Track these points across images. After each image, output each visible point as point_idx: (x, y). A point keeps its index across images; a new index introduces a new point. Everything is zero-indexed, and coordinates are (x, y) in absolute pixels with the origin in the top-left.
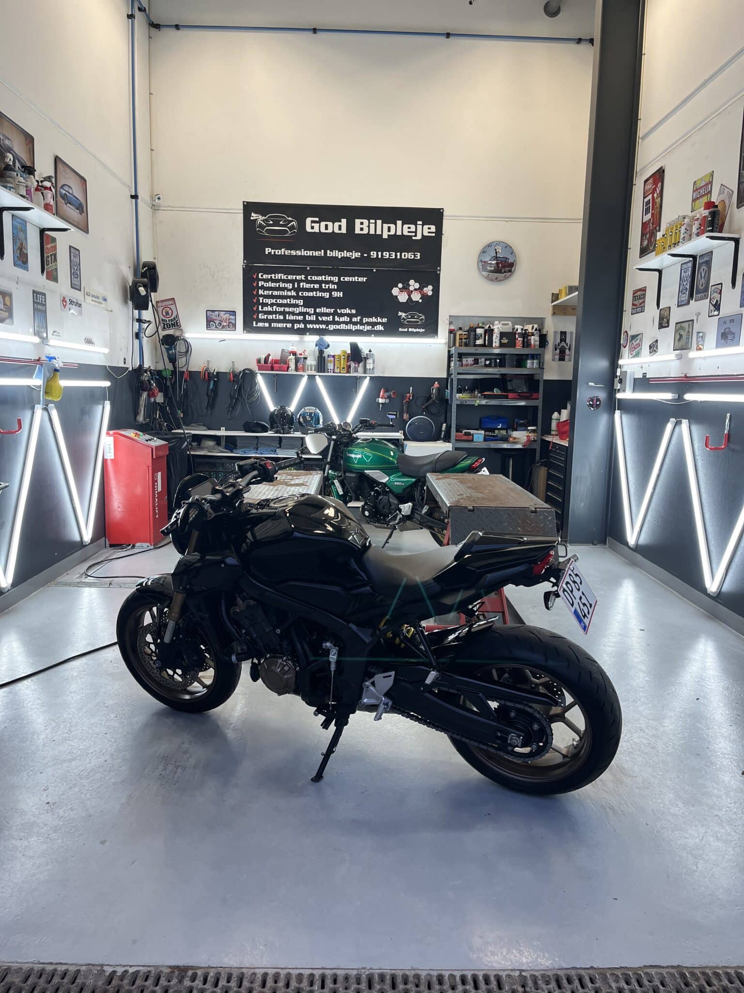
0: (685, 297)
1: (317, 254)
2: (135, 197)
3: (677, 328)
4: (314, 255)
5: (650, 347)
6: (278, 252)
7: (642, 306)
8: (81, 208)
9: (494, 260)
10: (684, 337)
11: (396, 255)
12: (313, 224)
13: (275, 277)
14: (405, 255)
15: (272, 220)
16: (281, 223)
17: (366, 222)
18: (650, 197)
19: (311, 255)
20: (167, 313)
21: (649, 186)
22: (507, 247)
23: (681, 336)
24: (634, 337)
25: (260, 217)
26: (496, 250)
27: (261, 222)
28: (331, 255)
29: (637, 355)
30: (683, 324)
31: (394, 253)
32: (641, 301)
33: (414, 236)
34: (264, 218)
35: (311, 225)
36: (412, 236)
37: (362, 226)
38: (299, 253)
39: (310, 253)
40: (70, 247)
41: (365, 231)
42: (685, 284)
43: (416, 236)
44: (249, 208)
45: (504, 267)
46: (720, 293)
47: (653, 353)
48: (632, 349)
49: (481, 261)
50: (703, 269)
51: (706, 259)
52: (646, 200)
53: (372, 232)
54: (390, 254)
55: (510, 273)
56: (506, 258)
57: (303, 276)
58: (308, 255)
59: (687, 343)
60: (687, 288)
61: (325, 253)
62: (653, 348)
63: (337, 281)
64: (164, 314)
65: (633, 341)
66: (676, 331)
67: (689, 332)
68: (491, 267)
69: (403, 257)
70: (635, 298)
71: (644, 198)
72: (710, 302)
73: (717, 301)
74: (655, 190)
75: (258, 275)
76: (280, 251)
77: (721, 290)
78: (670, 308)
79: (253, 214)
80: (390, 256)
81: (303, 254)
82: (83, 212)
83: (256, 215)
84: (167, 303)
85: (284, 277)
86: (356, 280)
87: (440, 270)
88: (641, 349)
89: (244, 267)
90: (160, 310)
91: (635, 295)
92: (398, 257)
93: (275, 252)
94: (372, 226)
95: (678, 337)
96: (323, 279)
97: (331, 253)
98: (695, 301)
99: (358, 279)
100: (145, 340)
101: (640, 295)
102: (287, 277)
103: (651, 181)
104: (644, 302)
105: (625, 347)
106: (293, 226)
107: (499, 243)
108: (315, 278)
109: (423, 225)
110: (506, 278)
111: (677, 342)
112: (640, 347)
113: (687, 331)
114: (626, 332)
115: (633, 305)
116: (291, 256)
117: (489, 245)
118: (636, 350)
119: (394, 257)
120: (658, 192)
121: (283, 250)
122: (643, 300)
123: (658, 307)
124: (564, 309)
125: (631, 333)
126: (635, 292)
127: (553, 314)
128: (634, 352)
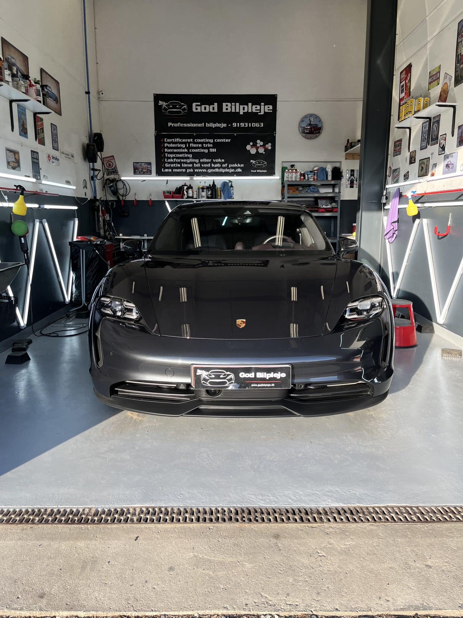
0: (424, 144)
1: (200, 125)
2: (88, 93)
3: (420, 163)
4: (198, 126)
5: (404, 176)
6: (176, 125)
7: (400, 150)
8: (57, 100)
9: (309, 126)
10: (424, 168)
11: (248, 125)
12: (197, 107)
13: (174, 140)
14: (254, 124)
15: (171, 105)
16: (177, 107)
17: (229, 104)
18: (404, 82)
19: (196, 126)
20: (110, 165)
21: (404, 76)
22: (316, 117)
23: (422, 168)
24: (395, 170)
25: (165, 103)
26: (310, 119)
27: (165, 106)
28: (209, 126)
29: (397, 182)
30: (423, 161)
31: (247, 124)
32: (399, 148)
33: (259, 112)
34: (167, 104)
35: (196, 108)
36: (258, 112)
37: (227, 107)
38: (189, 125)
39: (195, 125)
40: (51, 124)
41: (229, 110)
42: (425, 135)
43: (260, 112)
44: (157, 98)
45: (315, 130)
46: (445, 140)
47: (406, 180)
48: (394, 178)
49: (301, 127)
50: (435, 126)
51: (437, 119)
52: (401, 84)
53: (233, 111)
54: (244, 124)
55: (319, 134)
56: (317, 125)
57: (192, 140)
58: (194, 126)
59: (426, 172)
60: (426, 138)
61: (205, 125)
62: (406, 177)
63: (212, 142)
64: (108, 165)
65: (395, 173)
66: (420, 165)
68: (307, 130)
69: (253, 126)
70: (395, 146)
71: (400, 83)
72: (439, 146)
73: (443, 145)
74: (406, 78)
75: (164, 140)
76: (177, 124)
77: (445, 138)
78: (416, 151)
79: (160, 102)
80: (244, 125)
81: (191, 126)
82: (58, 102)
83: (162, 102)
84: (109, 159)
85: (180, 140)
86: (224, 141)
87: (276, 133)
88: (399, 178)
89: (156, 135)
90: (105, 163)
92: (250, 126)
93: (174, 125)
94: (233, 107)
95: (421, 169)
96: (204, 141)
97: (208, 124)
98: (431, 146)
99: (225, 140)
100: (97, 182)
101: (398, 144)
102: (182, 140)
103: (404, 73)
105: (389, 177)
106: (185, 108)
107: (311, 115)
108: (199, 140)
109: (265, 105)
110: (316, 137)
111: (420, 172)
112: (398, 177)
113: (426, 165)
114: (390, 167)
115: (394, 150)
116: (184, 127)
117: (306, 117)
118: (396, 179)
119: (247, 126)
120: (408, 79)
121: (179, 124)
122: (400, 147)
123: (409, 151)
124: (353, 155)
125: (393, 168)
126: (395, 143)
127: (346, 159)
128: (395, 180)
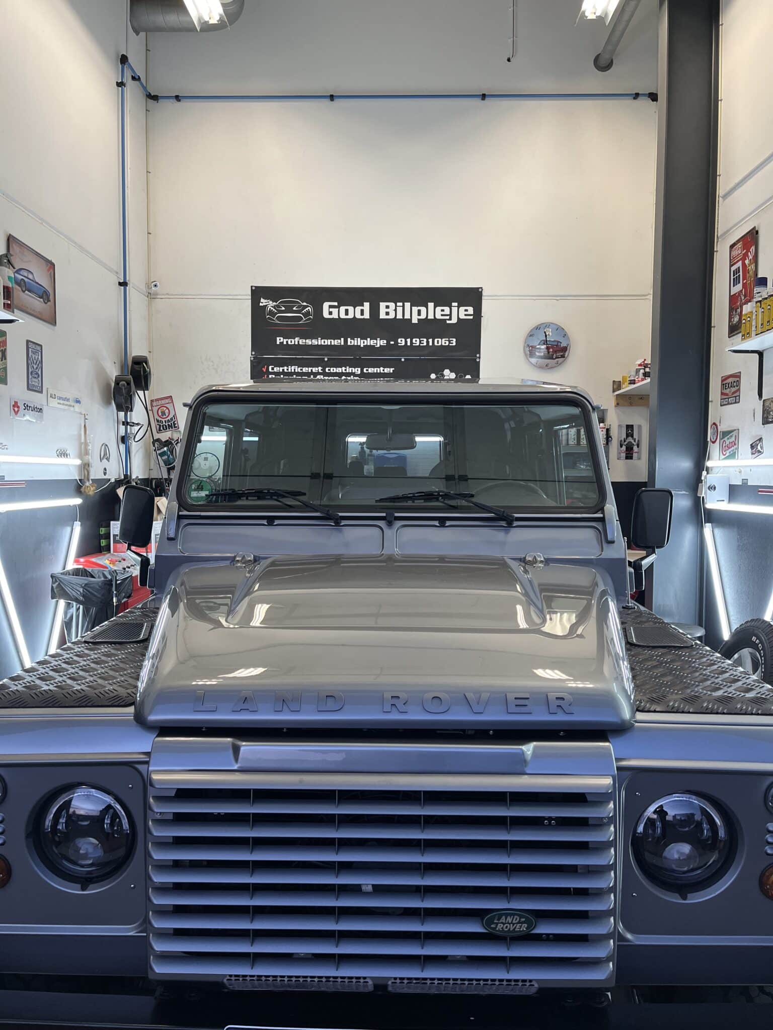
1: (336, 342)
2: (124, 284)
4: (333, 344)
6: (291, 342)
8: (47, 296)
9: (544, 344)
11: (428, 342)
12: (331, 310)
13: (288, 370)
14: (438, 341)
15: (283, 306)
16: (294, 309)
17: (392, 305)
18: (740, 264)
20: (163, 413)
21: (737, 251)
22: (559, 329)
25: (271, 302)
26: (545, 333)
27: (272, 308)
28: (352, 344)
31: (425, 340)
33: (448, 320)
34: (275, 303)
37: (388, 311)
38: (315, 342)
39: (328, 342)
40: (28, 341)
41: (392, 316)
44: (258, 293)
45: (555, 352)
49: (528, 346)
52: (733, 268)
53: (400, 316)
54: (420, 341)
55: (562, 359)
56: (558, 342)
57: (320, 368)
58: (326, 344)
61: (346, 341)
63: (359, 372)
64: (160, 414)
68: (540, 352)
69: (436, 344)
71: (731, 266)
74: (745, 256)
75: (268, 369)
76: (293, 340)
79: (262, 300)
81: (319, 344)
82: (49, 301)
83: (266, 301)
84: (163, 402)
85: (298, 370)
86: (382, 371)
87: (479, 358)
89: (252, 359)
90: (155, 409)
92: (431, 344)
93: (287, 342)
94: (400, 310)
96: (344, 371)
97: (352, 341)
100: (134, 446)
102: (301, 370)
103: (739, 245)
105: (713, 445)
106: (308, 312)
107: (547, 325)
108: (334, 370)
109: (458, 307)
110: (558, 364)
116: (306, 346)
117: (538, 328)
119: (425, 344)
120: (751, 257)
121: (297, 339)
123: (760, 398)
124: (631, 399)
125: (722, 428)
127: (617, 405)
128: (728, 452)
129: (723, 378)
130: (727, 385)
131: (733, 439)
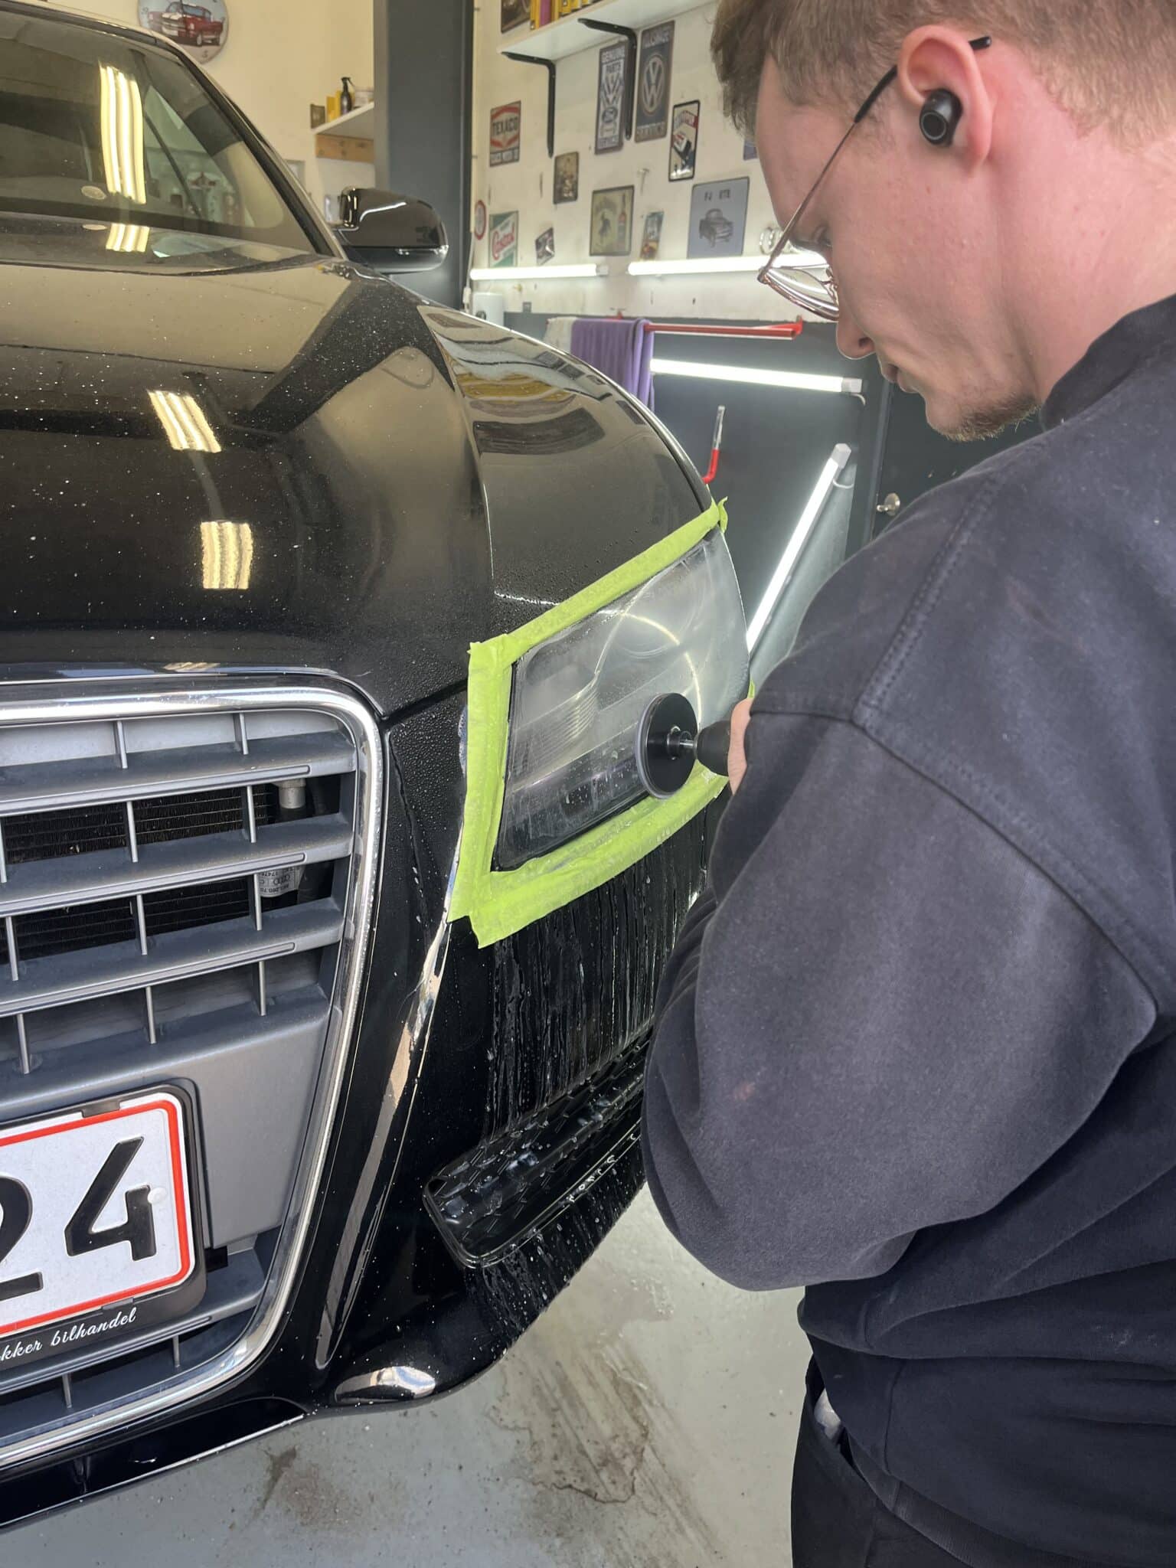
0: (612, 130)
3: (597, 202)
5: (538, 244)
7: (513, 145)
9: (180, 13)
10: (614, 225)
23: (606, 223)
24: (499, 219)
29: (509, 261)
30: (610, 196)
32: (510, 135)
42: (611, 97)
46: (696, 124)
47: (544, 259)
48: (496, 246)
49: (146, 10)
50: (654, 64)
51: (659, 39)
56: (205, 10)
59: (622, 239)
60: (615, 110)
62: (544, 246)
65: (498, 229)
66: (596, 210)
67: (623, 214)
70: (495, 127)
72: (672, 145)
73: (689, 144)
77: (697, 119)
78: (577, 154)
88: (516, 248)
91: (496, 121)
95: (599, 225)
98: (637, 140)
101: (507, 118)
104: (517, 137)
110: (209, 58)
111: (596, 236)
112: (513, 244)
113: (619, 210)
114: (480, 203)
115: (493, 143)
118: (506, 249)
122: (514, 132)
123: (551, 152)
124: (342, 143)
125: (493, 209)
126: (496, 114)
127: (320, 154)
128: (502, 253)
129: (495, 112)
130: (500, 126)
131: (508, 230)
